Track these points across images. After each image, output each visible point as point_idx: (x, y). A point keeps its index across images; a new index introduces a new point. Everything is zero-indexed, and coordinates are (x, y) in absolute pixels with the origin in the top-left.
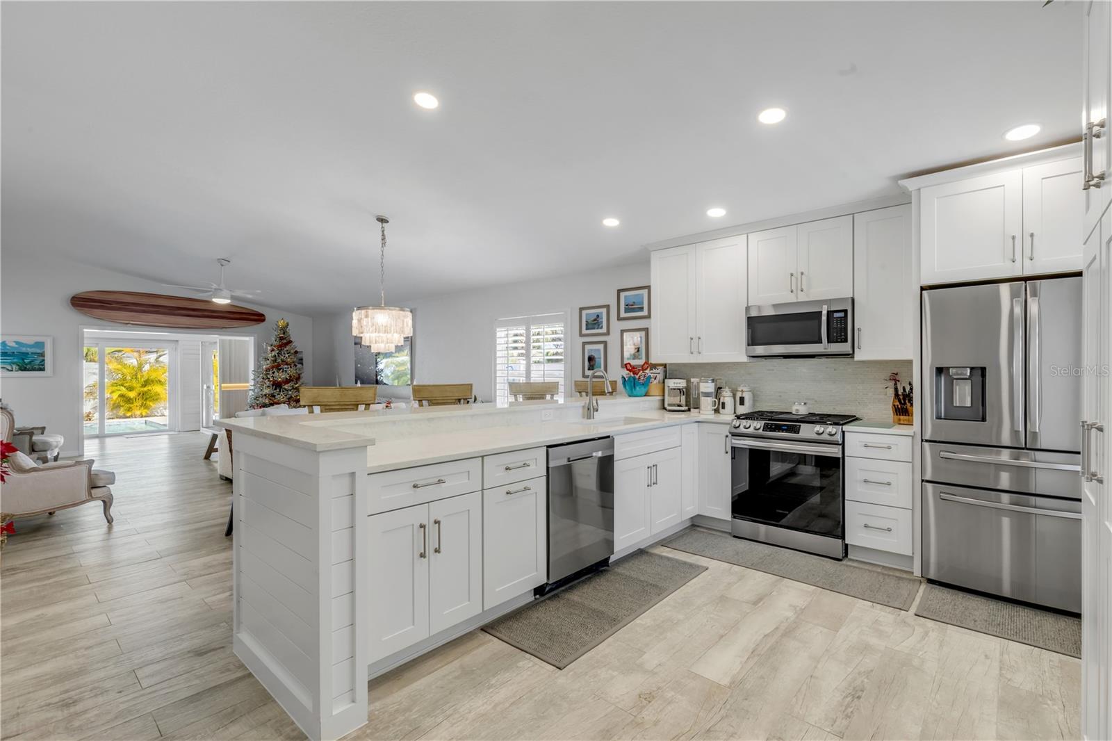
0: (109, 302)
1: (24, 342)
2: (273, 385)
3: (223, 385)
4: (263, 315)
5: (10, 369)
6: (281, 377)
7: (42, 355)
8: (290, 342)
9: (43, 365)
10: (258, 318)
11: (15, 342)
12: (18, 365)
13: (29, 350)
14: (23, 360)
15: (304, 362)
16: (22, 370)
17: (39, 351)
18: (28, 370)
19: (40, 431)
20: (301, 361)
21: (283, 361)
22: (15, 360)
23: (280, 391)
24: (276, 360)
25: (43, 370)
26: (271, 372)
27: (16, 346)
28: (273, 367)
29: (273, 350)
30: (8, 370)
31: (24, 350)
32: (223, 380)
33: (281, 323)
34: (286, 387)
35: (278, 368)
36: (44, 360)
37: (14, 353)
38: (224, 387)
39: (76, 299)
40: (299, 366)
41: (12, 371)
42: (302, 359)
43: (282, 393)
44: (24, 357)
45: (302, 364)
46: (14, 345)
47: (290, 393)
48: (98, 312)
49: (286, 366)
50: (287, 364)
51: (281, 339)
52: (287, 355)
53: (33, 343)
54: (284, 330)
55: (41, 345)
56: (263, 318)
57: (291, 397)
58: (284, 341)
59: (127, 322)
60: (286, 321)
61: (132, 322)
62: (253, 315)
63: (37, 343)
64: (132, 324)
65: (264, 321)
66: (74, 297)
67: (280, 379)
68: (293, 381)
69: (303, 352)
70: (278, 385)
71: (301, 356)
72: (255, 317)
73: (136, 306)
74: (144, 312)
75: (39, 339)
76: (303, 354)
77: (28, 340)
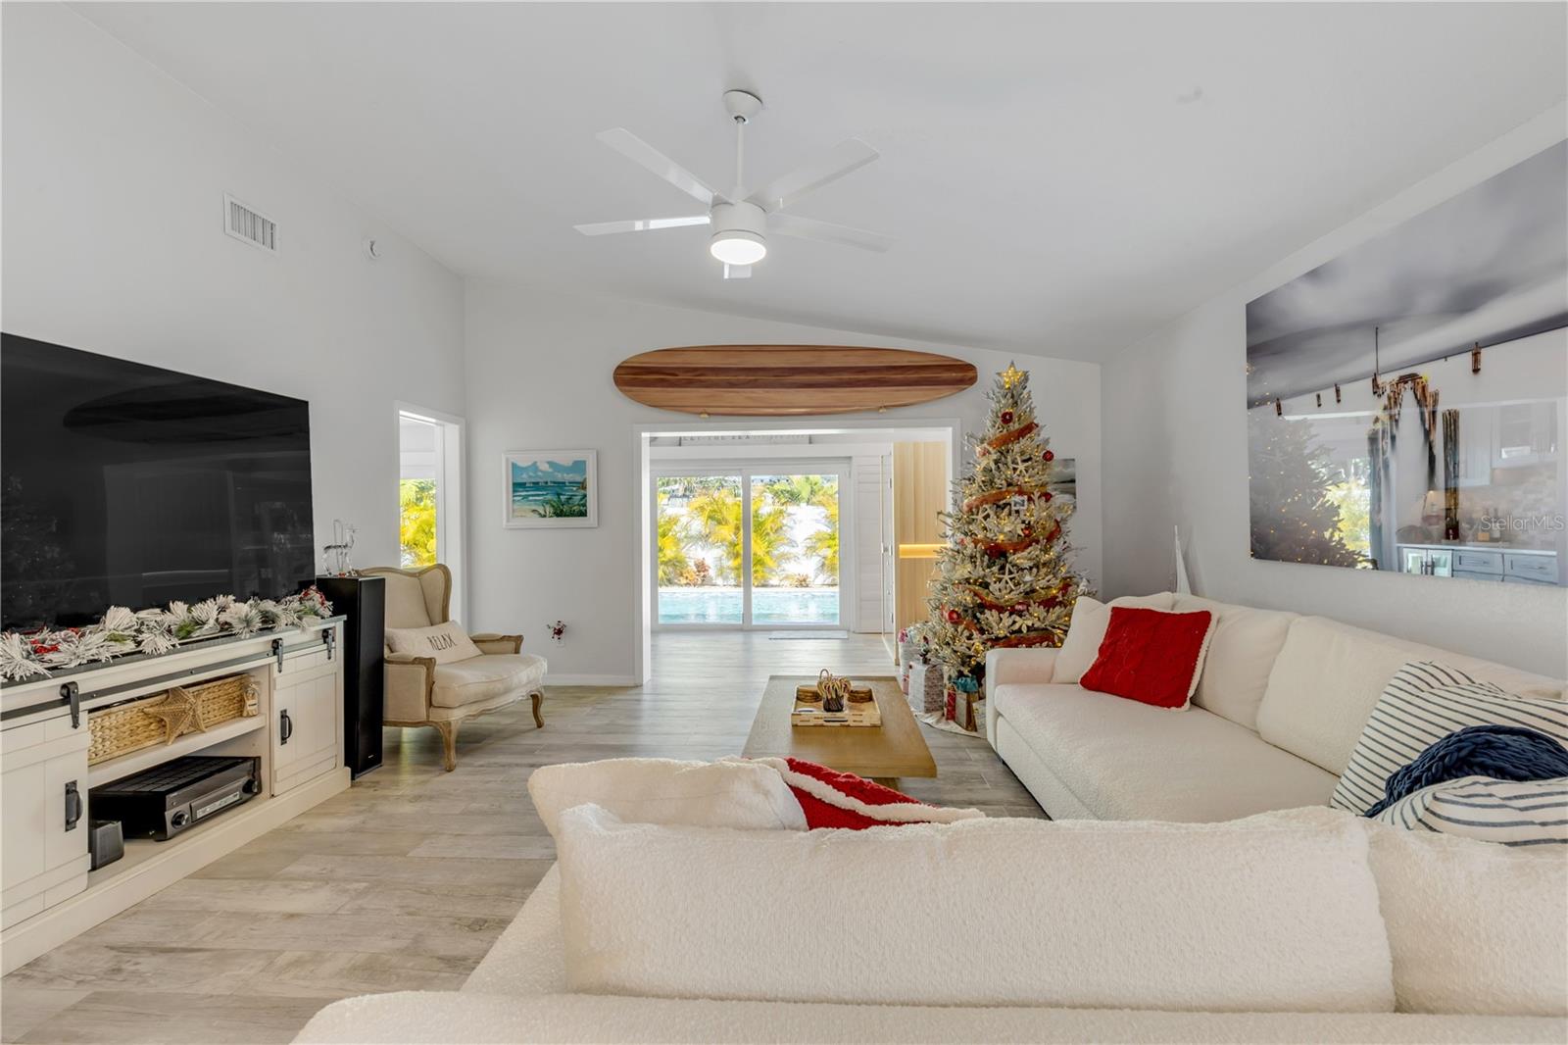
0: (673, 372)
1: (562, 463)
2: (984, 553)
3: (901, 546)
4: (970, 368)
5: (543, 513)
6: (1005, 528)
7: (583, 485)
8: (1029, 428)
9: (585, 505)
10: (958, 375)
11: (548, 462)
12: (553, 506)
13: (568, 477)
14: (559, 495)
15: (1078, 487)
16: (558, 515)
17: (579, 479)
18: (565, 516)
19: (512, 645)
20: (1069, 484)
21: (1009, 485)
22: (549, 497)
23: (1002, 568)
24: (992, 482)
25: (583, 514)
26: (980, 517)
27: (550, 470)
28: (984, 501)
29: (986, 453)
30: (540, 514)
31: (559, 477)
32: (902, 536)
33: (1009, 378)
34: (1021, 558)
35: (1000, 506)
36: (585, 496)
37: (547, 483)
38: (906, 552)
39: (623, 371)
40: (1059, 499)
41: (545, 516)
43: (1007, 577)
44: (560, 491)
45: (1074, 494)
46: (545, 467)
47: (1028, 578)
48: (655, 393)
49: (1018, 498)
50: (1021, 493)
51: (1007, 419)
52: (1021, 467)
53: (571, 464)
54: (1015, 394)
55: (579, 466)
56: (970, 374)
57: (1033, 591)
58: (1015, 426)
59: (701, 410)
60: (1021, 368)
61: (710, 410)
62: (949, 370)
63: (576, 463)
64: (709, 414)
65: (972, 380)
66: (619, 367)
67: (1001, 537)
68: (1037, 542)
69: (1073, 460)
70: (996, 553)
71: (1068, 471)
72: (954, 375)
73: (717, 375)
74: (731, 385)
75: (578, 456)
76: (1074, 466)
77: (566, 459)
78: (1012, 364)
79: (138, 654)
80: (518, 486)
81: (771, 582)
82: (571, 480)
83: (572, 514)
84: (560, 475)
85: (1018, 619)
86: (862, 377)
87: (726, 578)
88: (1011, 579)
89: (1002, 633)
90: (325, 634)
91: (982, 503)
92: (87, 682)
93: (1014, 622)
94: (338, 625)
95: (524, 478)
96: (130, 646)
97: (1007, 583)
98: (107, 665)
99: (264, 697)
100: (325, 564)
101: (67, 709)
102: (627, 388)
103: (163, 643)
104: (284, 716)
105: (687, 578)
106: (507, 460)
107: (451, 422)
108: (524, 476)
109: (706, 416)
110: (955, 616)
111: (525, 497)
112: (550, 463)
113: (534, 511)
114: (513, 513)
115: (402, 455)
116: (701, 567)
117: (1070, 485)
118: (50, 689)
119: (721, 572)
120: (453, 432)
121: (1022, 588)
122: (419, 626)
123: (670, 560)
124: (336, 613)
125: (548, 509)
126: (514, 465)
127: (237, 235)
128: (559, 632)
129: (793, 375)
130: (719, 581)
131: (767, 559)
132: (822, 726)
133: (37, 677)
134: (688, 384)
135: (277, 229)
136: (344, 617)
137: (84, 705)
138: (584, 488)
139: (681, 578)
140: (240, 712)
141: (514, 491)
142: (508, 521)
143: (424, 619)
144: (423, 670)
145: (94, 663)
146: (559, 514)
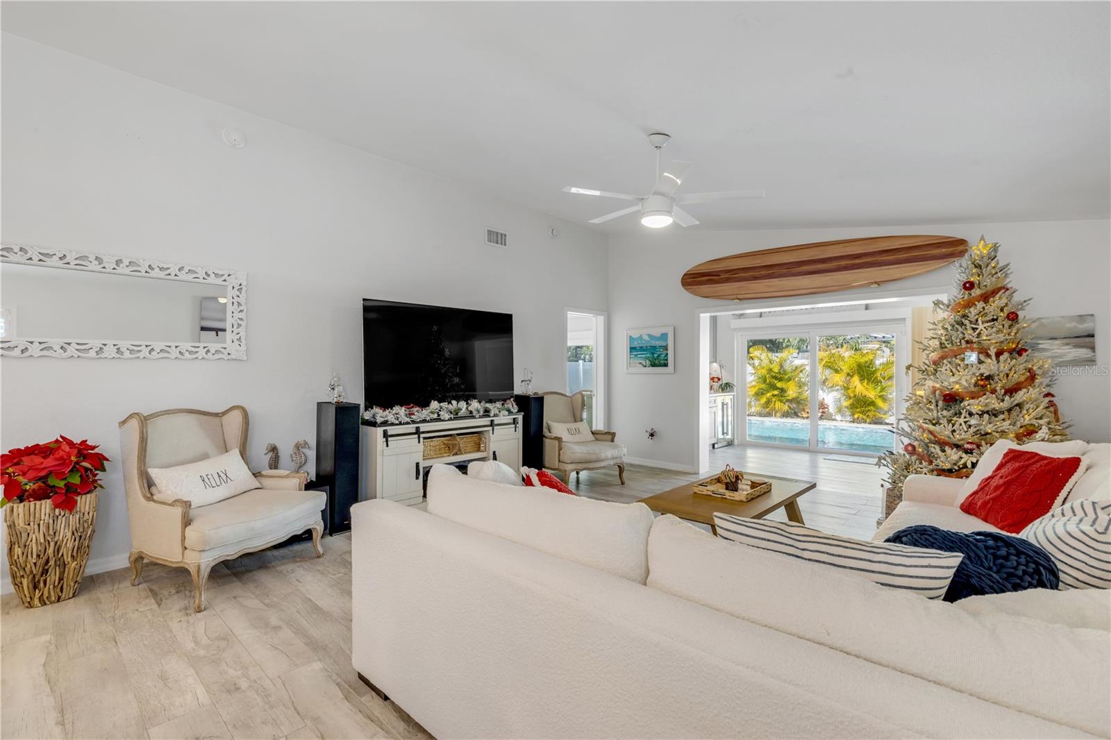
0: (717, 274)
1: (655, 335)
2: (940, 399)
4: (962, 242)
6: (960, 381)
7: (666, 348)
8: (994, 293)
9: (667, 360)
10: (952, 248)
11: (648, 335)
13: (658, 343)
14: (653, 354)
15: (1099, 341)
17: (664, 344)
19: (610, 437)
20: (1086, 339)
22: (648, 355)
24: (952, 340)
25: (666, 365)
26: (944, 369)
27: (649, 339)
28: (945, 356)
30: (643, 365)
31: (654, 343)
34: (975, 406)
35: (959, 359)
36: (667, 354)
39: (686, 277)
41: (645, 366)
42: (1093, 336)
43: (962, 420)
45: (1093, 349)
46: (646, 338)
48: (705, 289)
51: (969, 286)
52: (981, 327)
53: (659, 335)
55: (664, 336)
56: (961, 248)
58: (976, 292)
59: (735, 296)
60: (990, 241)
61: (739, 297)
62: (939, 247)
63: (663, 334)
64: (739, 299)
65: (962, 254)
66: (685, 275)
67: (957, 386)
68: (993, 391)
69: (1092, 315)
70: (951, 399)
71: (1084, 327)
72: (944, 250)
73: (746, 272)
74: (755, 278)
75: (663, 330)
76: (1094, 322)
77: (657, 332)
78: (982, 238)
79: (439, 420)
80: (632, 349)
81: (887, 421)
82: (660, 345)
83: (660, 365)
84: (653, 342)
85: (964, 455)
86: (858, 261)
87: (843, 415)
88: (965, 422)
89: (947, 466)
90: (515, 421)
91: (942, 358)
92: (424, 427)
93: (961, 458)
94: (520, 417)
95: (635, 344)
96: (435, 416)
97: (961, 425)
98: (428, 422)
99: (487, 444)
100: (519, 389)
101: (416, 436)
102: (689, 287)
103: (447, 416)
104: (494, 453)
105: (808, 412)
106: (627, 334)
107: (600, 315)
108: (636, 343)
109: (738, 301)
110: (910, 448)
111: (636, 355)
112: (649, 336)
113: (640, 363)
114: (629, 365)
115: (568, 334)
116: (823, 406)
117: (1088, 339)
118: (411, 428)
119: (840, 410)
120: (601, 320)
121: (972, 430)
122: (565, 422)
123: (793, 399)
124: (519, 411)
125: (648, 363)
126: (630, 337)
127: (491, 244)
128: (652, 435)
129: (801, 266)
130: (838, 417)
131: (880, 403)
132: (710, 495)
133: (407, 423)
134: (727, 280)
135: (507, 238)
136: (523, 413)
137: (422, 436)
138: (667, 350)
139: (803, 413)
140: (479, 450)
141: (631, 352)
142: (627, 369)
143: (571, 418)
144: (556, 443)
145: (424, 421)
146: (653, 365)
